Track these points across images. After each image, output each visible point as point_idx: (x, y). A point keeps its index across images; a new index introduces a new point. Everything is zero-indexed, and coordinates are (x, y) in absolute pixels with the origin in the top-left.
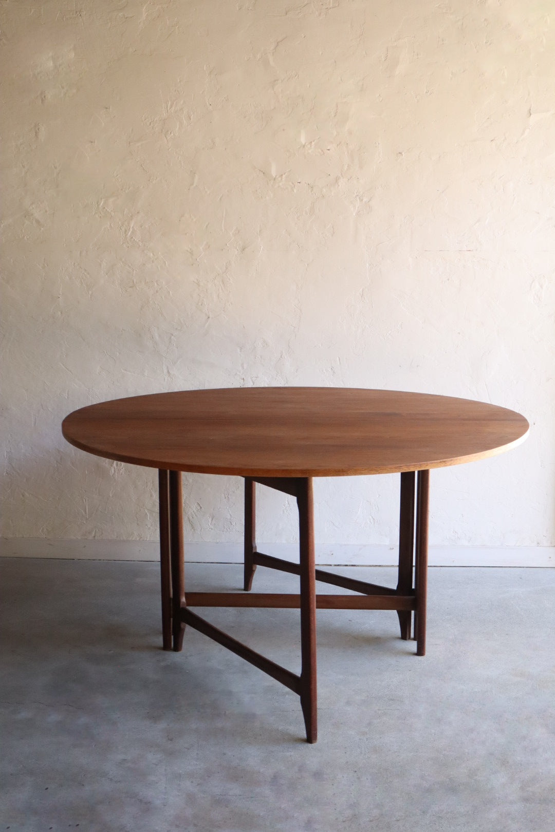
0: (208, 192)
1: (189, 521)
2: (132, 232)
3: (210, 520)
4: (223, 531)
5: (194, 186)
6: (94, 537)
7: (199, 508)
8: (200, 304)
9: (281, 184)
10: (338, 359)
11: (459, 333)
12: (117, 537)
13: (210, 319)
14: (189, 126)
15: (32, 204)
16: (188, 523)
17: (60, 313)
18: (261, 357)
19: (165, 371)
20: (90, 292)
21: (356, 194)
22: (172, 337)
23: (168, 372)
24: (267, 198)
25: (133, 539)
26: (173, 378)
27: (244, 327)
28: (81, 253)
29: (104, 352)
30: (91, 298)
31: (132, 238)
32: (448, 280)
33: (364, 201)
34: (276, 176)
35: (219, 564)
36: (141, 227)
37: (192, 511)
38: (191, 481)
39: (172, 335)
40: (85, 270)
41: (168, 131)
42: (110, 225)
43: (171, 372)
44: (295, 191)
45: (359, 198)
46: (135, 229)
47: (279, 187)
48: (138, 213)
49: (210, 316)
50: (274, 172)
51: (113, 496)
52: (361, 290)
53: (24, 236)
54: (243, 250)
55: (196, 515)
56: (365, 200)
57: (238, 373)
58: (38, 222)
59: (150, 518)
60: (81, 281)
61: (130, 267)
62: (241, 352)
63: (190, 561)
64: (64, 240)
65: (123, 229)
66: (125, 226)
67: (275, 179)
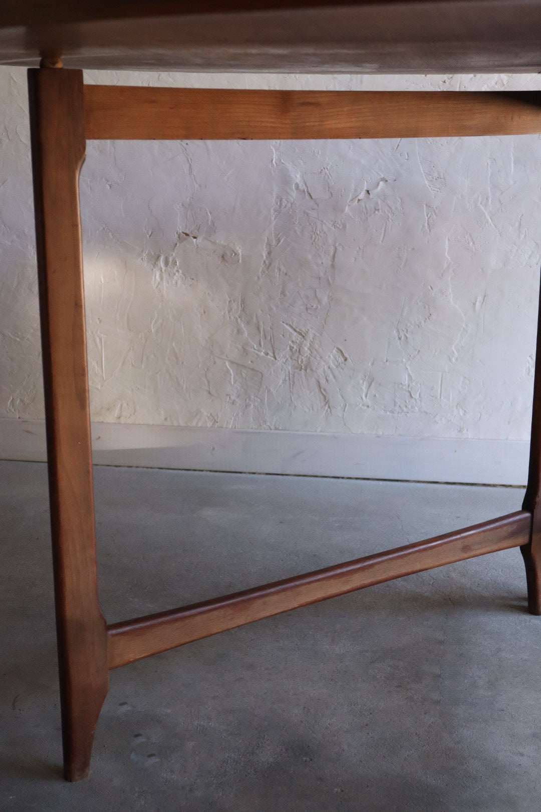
1: (320, 387)
3: (364, 388)
4: (392, 412)
6: (119, 418)
7: (341, 359)
12: (166, 419)
16: (317, 390)
25: (200, 425)
35: (381, 483)
37: (326, 368)
38: (325, 300)
51: (157, 332)
55: (334, 377)
59: (235, 382)
63: (318, 474)
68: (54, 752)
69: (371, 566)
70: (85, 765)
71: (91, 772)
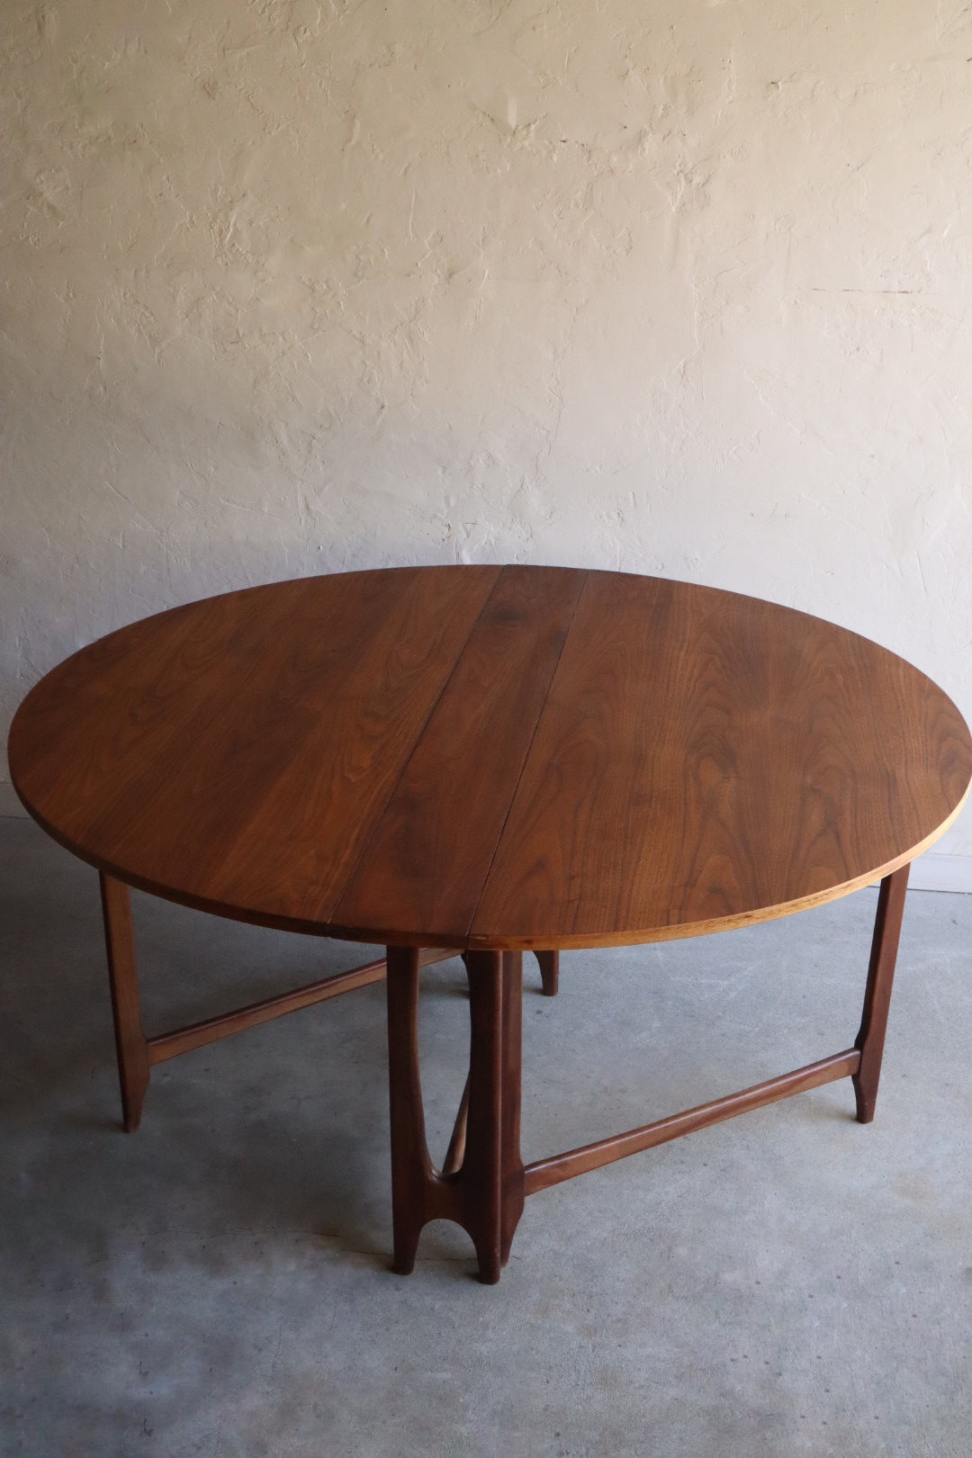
0: (381, 157)
2: (234, 236)
5: (353, 142)
8: (366, 380)
9: (526, 143)
10: (631, 493)
11: (873, 456)
13: (385, 411)
14: (342, 17)
15: (40, 172)
17: (102, 388)
18: (483, 486)
19: (301, 505)
20: (157, 350)
21: (678, 168)
22: (314, 441)
23: (307, 507)
24: (499, 171)
26: (317, 520)
27: (451, 428)
28: (136, 272)
29: (187, 465)
30: (159, 361)
31: (233, 245)
32: (858, 349)
33: (694, 182)
34: (517, 126)
36: (251, 224)
39: (315, 438)
40: (146, 308)
41: (298, 28)
42: (191, 218)
43: (312, 507)
44: (555, 158)
45: (685, 176)
46: (239, 229)
47: (522, 149)
48: (244, 195)
49: (386, 405)
50: (512, 120)
52: (682, 363)
53: (27, 238)
54: (451, 275)
56: (697, 180)
57: (439, 515)
58: (52, 208)
60: (139, 329)
61: (230, 303)
62: (444, 473)
64: (104, 247)
65: (216, 228)
66: (219, 221)
67: (514, 132)
68: (117, 1112)
69: (337, 983)
70: (137, 1123)
71: (141, 1127)
